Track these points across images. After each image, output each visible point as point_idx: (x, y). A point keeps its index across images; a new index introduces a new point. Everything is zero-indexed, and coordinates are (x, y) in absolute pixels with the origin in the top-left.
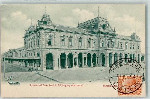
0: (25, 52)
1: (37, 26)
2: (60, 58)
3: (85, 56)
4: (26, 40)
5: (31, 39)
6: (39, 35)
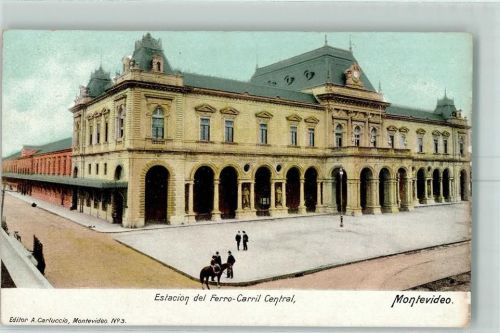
0: (74, 159)
1: (118, 74)
2: (192, 183)
3: (279, 177)
4: (78, 119)
5: (98, 116)
6: (125, 105)
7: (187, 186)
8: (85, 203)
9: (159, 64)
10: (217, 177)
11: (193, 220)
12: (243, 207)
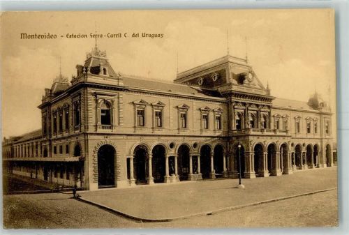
0: (43, 144)
1: (74, 78)
2: (132, 157)
3: (195, 152)
4: (45, 114)
5: (60, 110)
6: (80, 100)
7: (128, 160)
8: (53, 175)
9: (104, 70)
10: (150, 152)
11: (133, 185)
12: (170, 175)
